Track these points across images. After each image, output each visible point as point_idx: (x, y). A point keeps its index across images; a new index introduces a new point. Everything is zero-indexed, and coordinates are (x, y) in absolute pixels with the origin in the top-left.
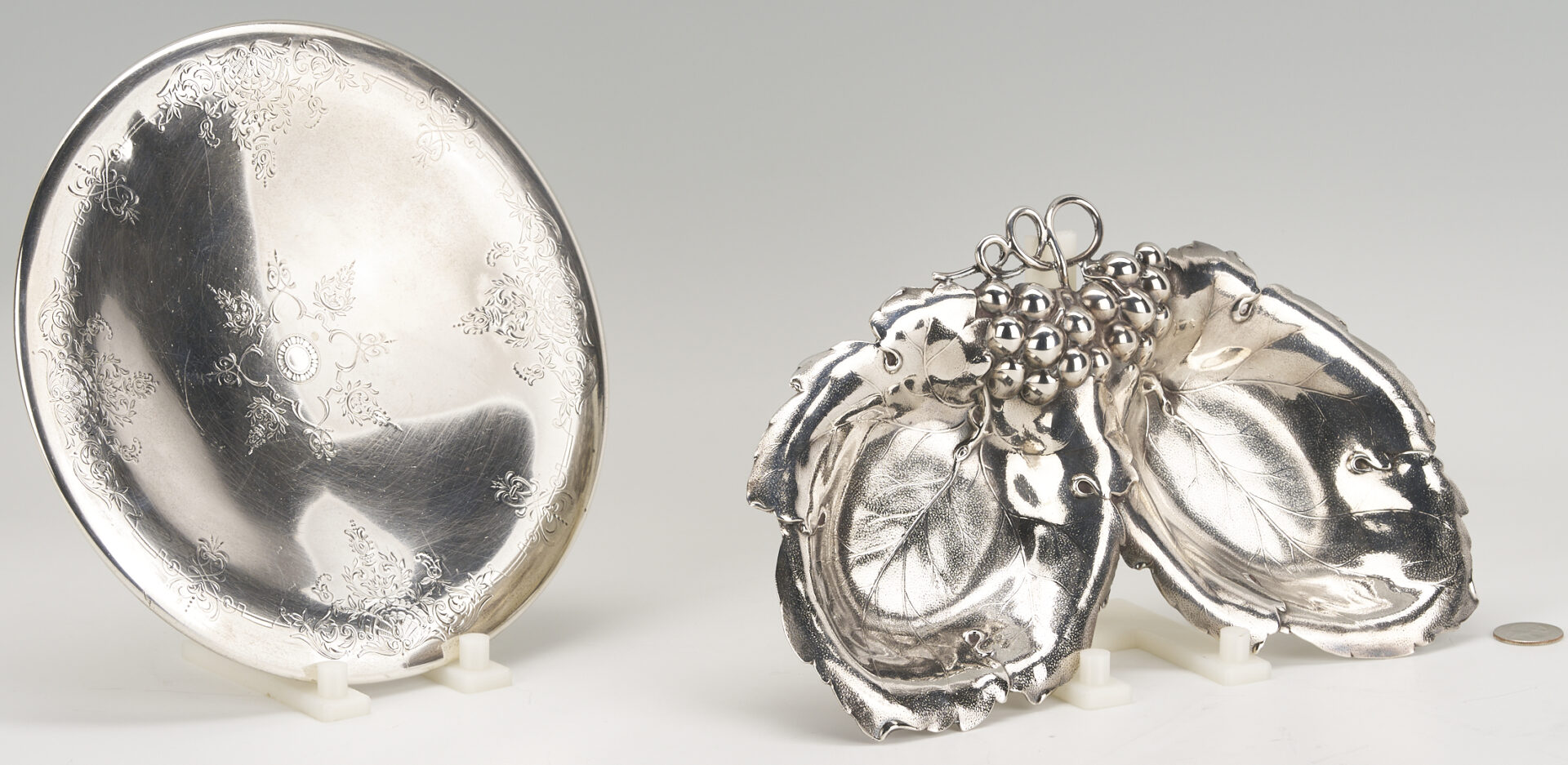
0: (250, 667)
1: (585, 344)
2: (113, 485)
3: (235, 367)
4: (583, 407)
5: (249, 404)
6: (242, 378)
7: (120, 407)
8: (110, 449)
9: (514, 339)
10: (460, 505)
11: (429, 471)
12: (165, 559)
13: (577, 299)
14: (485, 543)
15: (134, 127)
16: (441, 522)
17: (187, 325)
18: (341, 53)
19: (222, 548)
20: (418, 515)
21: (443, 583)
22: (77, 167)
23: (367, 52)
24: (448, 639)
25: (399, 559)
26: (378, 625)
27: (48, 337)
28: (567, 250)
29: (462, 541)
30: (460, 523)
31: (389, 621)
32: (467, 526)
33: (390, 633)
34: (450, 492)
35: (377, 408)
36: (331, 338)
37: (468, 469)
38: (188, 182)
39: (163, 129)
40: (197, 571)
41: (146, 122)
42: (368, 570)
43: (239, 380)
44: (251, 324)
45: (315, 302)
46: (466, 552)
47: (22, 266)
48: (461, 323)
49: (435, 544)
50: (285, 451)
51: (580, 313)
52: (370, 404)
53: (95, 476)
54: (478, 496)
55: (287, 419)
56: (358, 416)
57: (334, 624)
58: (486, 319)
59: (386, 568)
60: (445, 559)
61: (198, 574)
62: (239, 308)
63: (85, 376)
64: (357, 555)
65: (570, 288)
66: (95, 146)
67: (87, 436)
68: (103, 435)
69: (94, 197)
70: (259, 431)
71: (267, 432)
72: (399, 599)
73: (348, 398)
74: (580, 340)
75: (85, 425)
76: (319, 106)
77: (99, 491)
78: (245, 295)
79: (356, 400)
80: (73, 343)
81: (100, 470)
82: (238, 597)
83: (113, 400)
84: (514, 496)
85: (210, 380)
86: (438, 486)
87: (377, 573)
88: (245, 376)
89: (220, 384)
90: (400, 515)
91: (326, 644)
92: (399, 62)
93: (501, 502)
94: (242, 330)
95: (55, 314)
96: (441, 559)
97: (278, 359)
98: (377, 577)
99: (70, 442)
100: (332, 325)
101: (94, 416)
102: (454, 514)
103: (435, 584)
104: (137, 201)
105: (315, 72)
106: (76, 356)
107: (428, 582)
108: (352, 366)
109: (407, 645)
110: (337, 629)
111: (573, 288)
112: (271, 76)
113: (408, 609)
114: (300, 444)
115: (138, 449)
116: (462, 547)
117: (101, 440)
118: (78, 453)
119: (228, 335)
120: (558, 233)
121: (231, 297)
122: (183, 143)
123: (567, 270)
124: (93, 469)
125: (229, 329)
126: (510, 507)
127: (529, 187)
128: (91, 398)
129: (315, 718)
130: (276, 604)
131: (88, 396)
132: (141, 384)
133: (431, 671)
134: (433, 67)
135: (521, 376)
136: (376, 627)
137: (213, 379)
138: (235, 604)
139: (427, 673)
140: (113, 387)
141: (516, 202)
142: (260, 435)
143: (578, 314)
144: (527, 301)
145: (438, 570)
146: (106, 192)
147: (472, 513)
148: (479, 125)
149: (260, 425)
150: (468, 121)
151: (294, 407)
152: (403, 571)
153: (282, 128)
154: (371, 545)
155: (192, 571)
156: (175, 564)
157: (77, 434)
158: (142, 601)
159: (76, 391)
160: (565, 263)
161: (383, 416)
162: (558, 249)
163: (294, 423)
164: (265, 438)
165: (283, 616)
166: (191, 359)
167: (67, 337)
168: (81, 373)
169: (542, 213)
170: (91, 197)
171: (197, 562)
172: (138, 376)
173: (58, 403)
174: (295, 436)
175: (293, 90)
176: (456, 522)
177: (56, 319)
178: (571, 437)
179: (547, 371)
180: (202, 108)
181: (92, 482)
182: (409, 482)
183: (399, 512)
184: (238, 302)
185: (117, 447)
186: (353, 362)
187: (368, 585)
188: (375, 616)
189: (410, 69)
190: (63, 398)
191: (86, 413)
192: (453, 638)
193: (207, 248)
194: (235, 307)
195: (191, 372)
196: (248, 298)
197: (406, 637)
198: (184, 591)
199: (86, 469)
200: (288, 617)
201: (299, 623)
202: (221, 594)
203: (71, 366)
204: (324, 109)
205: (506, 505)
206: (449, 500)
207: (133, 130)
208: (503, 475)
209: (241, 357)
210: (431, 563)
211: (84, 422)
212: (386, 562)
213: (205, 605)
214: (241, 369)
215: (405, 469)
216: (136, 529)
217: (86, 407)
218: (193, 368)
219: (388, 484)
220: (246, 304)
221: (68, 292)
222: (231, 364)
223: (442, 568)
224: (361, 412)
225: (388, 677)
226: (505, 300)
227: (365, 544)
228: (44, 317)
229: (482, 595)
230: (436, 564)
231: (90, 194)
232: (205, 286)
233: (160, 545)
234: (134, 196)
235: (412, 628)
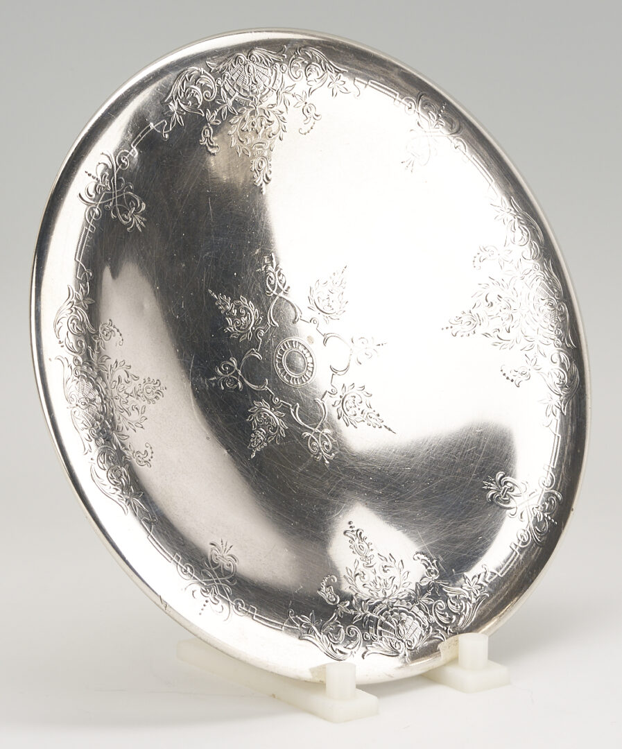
0: (261, 669)
1: (569, 345)
2: (129, 490)
3: (236, 371)
4: (568, 408)
5: (250, 407)
6: (243, 383)
7: (132, 412)
8: (125, 455)
9: (500, 341)
10: (454, 506)
11: (422, 473)
12: (179, 563)
13: (560, 301)
14: (479, 543)
15: (140, 135)
16: (435, 523)
17: (191, 330)
18: (333, 60)
19: (232, 552)
20: (414, 516)
21: (441, 583)
22: (87, 174)
23: (358, 59)
24: (447, 638)
25: (398, 560)
26: (381, 626)
27: (63, 344)
28: (548, 254)
29: (457, 542)
30: (454, 524)
31: (391, 622)
32: (461, 527)
33: (393, 634)
34: (443, 493)
35: (371, 410)
36: (325, 341)
37: (459, 470)
38: (190, 189)
39: (167, 136)
40: (210, 575)
41: (152, 129)
42: (368, 572)
43: (240, 384)
44: (250, 328)
45: (310, 306)
46: (461, 552)
47: (36, 274)
48: (449, 326)
49: (431, 545)
50: (285, 454)
51: (563, 315)
52: (363, 407)
53: (112, 481)
54: (471, 496)
55: (286, 422)
56: (353, 418)
57: (340, 626)
58: (473, 322)
59: (386, 569)
60: (441, 559)
61: (211, 578)
62: (238, 312)
63: (99, 383)
64: (358, 557)
65: (554, 291)
66: (103, 154)
67: (103, 442)
68: (117, 441)
69: (104, 204)
70: (261, 434)
71: (268, 435)
72: (401, 600)
73: (343, 401)
74: (563, 342)
75: (101, 431)
76: (312, 112)
77: (116, 497)
78: (244, 301)
79: (350, 404)
80: (87, 351)
81: (116, 476)
82: (250, 600)
83: (125, 406)
84: (505, 497)
85: (214, 384)
86: (431, 488)
87: (378, 574)
88: (245, 381)
89: (223, 388)
90: (397, 516)
91: (333, 645)
92: (388, 68)
93: (492, 502)
94: (242, 334)
95: (70, 321)
96: (438, 559)
97: (276, 363)
98: (378, 579)
99: (87, 448)
100: (325, 329)
101: (108, 421)
102: (448, 515)
103: (434, 585)
104: (143, 208)
105: (309, 78)
106: (90, 363)
107: (427, 583)
108: (346, 369)
109: (409, 646)
110: (342, 630)
111: (556, 291)
112: (267, 83)
113: (409, 610)
114: (299, 447)
115: (150, 455)
116: (457, 547)
117: (116, 445)
118: (95, 458)
119: (228, 339)
120: (541, 237)
121: (231, 302)
122: (186, 150)
123: (549, 272)
124: (109, 475)
125: (229, 333)
126: (501, 507)
127: (512, 191)
128: (105, 404)
129: (325, 719)
130: (285, 606)
131: (102, 402)
132: (151, 390)
133: (430, 670)
134: (419, 73)
135: (508, 378)
136: (379, 628)
137: (216, 384)
138: (246, 606)
139: (427, 672)
140: (125, 393)
141: (500, 205)
142: (262, 438)
143: (561, 316)
144: (511, 303)
145: (435, 571)
146: (115, 200)
147: (465, 514)
148: (465, 131)
149: (261, 429)
150: (454, 125)
151: (292, 410)
152: (402, 573)
153: (278, 135)
154: (371, 547)
155: (205, 574)
156: (189, 568)
157: (93, 440)
158: (158, 606)
159: (91, 397)
160: (548, 265)
161: (377, 418)
162: (541, 252)
163: (293, 426)
164: (266, 442)
165: (291, 618)
166: (195, 364)
167: (81, 344)
168: (95, 379)
169: (525, 216)
170: (100, 205)
171: (209, 566)
172: (147, 381)
173: (75, 409)
174: (294, 439)
175: (289, 97)
176: (450, 523)
177: (71, 325)
178: (557, 438)
179: (533, 373)
180: (203, 115)
181: (109, 488)
182: (403, 483)
183: (395, 514)
184: (238, 307)
185: (131, 453)
186: (347, 364)
187: (369, 586)
188: (378, 617)
189: (399, 75)
190: (79, 404)
191: (101, 419)
192: (452, 638)
193: (208, 253)
194: (235, 312)
195: (196, 377)
196: (246, 303)
197: (407, 637)
198: (197, 593)
199: (103, 474)
200: (296, 619)
201: (306, 625)
202: (232, 598)
203: (86, 373)
204: (317, 116)
205: (498, 505)
206: (443, 501)
207: (140, 138)
208: (494, 476)
209: (241, 362)
210: (429, 564)
211: (100, 428)
212: (385, 563)
213: (218, 607)
214: (242, 373)
215: (400, 471)
216: (151, 534)
217: (102, 413)
218: (197, 373)
219: (384, 486)
220: (245, 309)
221: (81, 298)
222: (232, 368)
223: (439, 568)
224: (355, 415)
225: (392, 677)
226: (491, 303)
227: (365, 546)
228: (60, 324)
229: (478, 595)
230: (433, 564)
231: (100, 202)
232: (207, 292)
233: (174, 549)
234: (141, 203)
235: (413, 628)
